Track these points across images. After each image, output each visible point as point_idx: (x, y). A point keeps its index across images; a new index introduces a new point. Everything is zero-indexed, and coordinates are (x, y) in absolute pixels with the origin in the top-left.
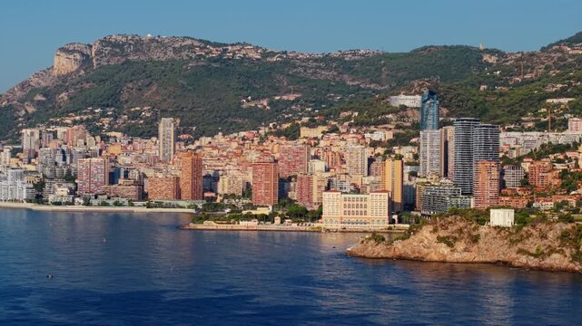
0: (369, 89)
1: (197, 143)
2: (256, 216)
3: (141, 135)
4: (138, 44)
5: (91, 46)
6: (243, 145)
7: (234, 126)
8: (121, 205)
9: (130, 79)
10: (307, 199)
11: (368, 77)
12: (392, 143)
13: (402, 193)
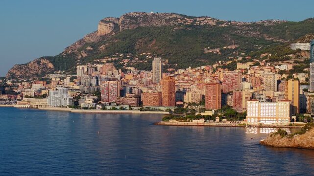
0: (279, 42)
1: (176, 73)
2: (204, 117)
3: (146, 69)
4: (145, 18)
5: (119, 19)
6: (203, 74)
7: (199, 64)
8: (124, 109)
9: (140, 37)
10: (239, 106)
11: (278, 35)
12: (292, 72)
13: (299, 102)
